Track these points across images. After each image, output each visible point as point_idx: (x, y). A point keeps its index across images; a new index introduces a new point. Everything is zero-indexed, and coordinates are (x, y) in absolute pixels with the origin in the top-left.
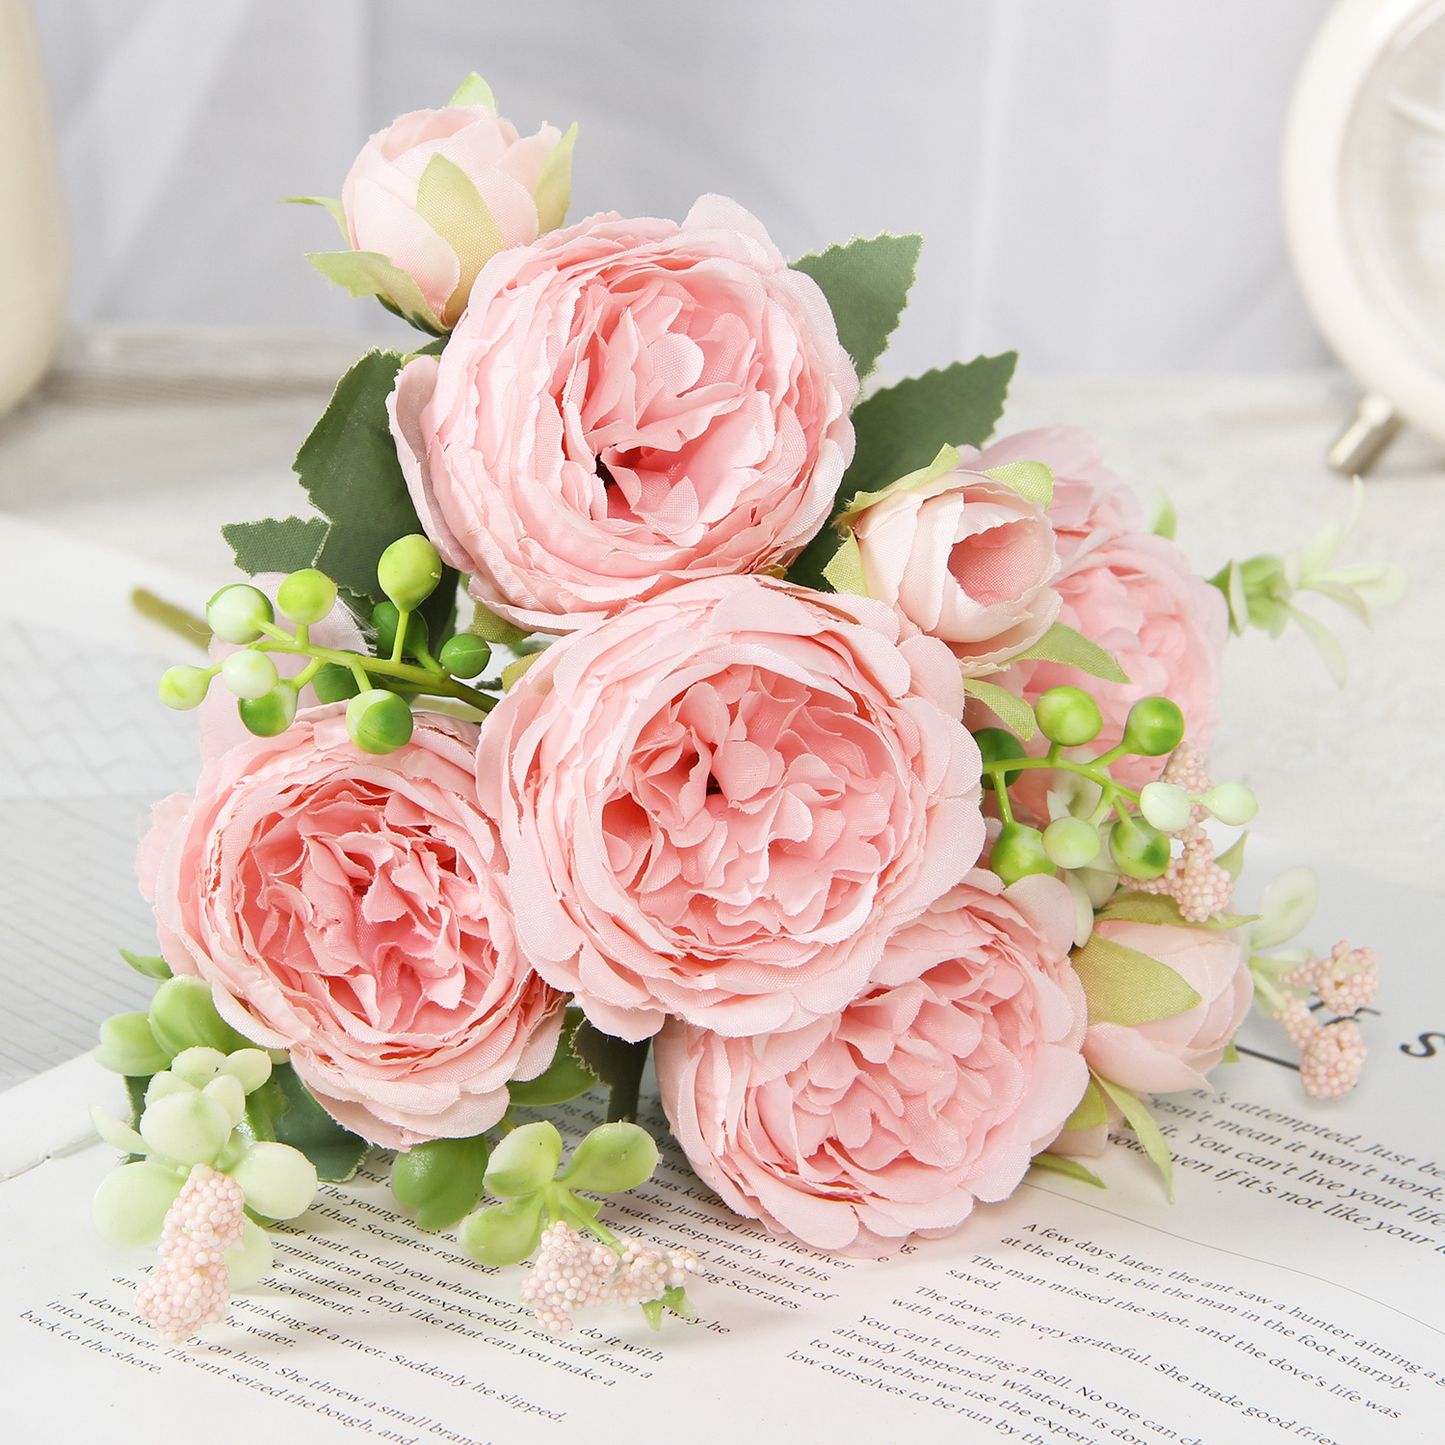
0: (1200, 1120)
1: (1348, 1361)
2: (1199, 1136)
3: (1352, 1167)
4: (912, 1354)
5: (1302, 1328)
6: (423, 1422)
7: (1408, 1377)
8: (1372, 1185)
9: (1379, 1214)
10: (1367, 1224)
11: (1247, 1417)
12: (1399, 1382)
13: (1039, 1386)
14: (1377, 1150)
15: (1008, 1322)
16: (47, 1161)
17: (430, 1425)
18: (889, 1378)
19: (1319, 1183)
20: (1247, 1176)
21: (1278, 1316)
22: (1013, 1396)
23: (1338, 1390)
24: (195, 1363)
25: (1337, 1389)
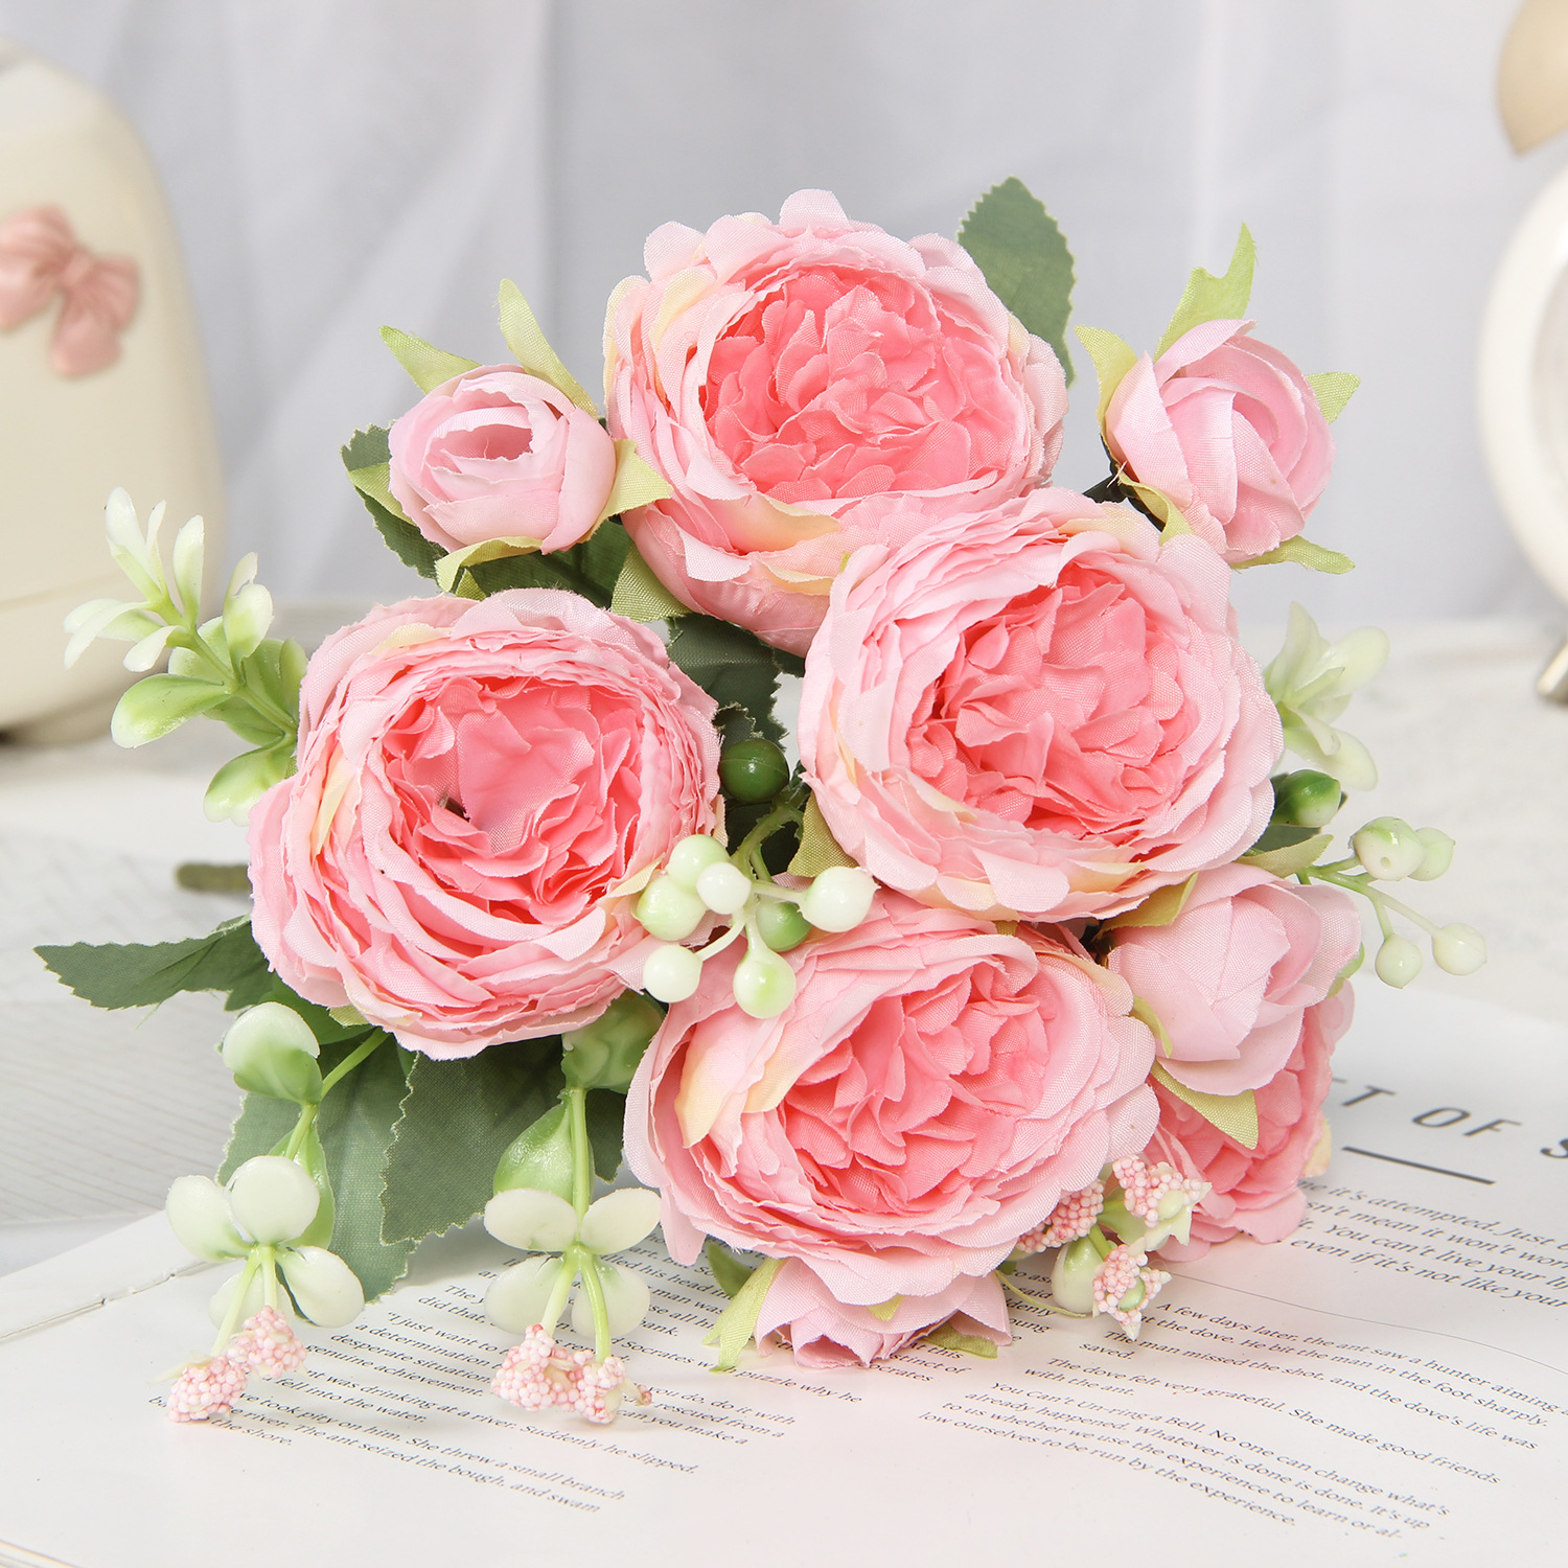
0: (1336, 1214)
1: (1484, 1403)
2: (1335, 1227)
3: (1491, 1247)
4: (1046, 1411)
5: (1437, 1377)
6: (555, 1477)
7: (1544, 1415)
8: (1511, 1261)
9: (1517, 1284)
10: (1505, 1293)
11: (1383, 1452)
12: (1536, 1419)
13: (1172, 1430)
14: (1516, 1233)
15: (1141, 1384)
16: (172, 1278)
17: (562, 1479)
18: (1020, 1430)
19: (1457, 1262)
20: (1384, 1258)
21: (1412, 1369)
22: (1146, 1439)
23: (1475, 1427)
24: (326, 1436)
25: (1473, 1427)
